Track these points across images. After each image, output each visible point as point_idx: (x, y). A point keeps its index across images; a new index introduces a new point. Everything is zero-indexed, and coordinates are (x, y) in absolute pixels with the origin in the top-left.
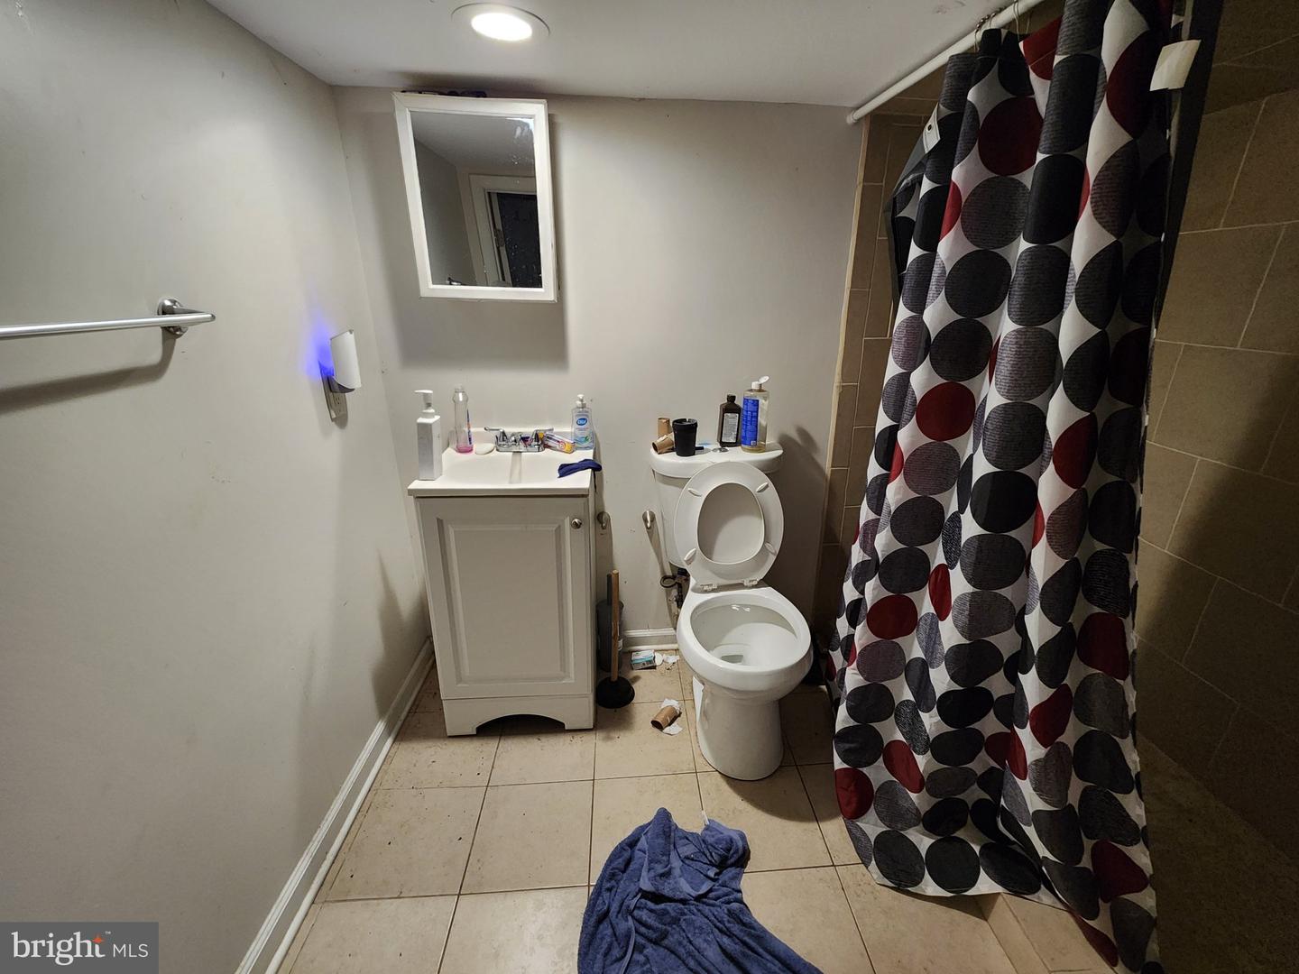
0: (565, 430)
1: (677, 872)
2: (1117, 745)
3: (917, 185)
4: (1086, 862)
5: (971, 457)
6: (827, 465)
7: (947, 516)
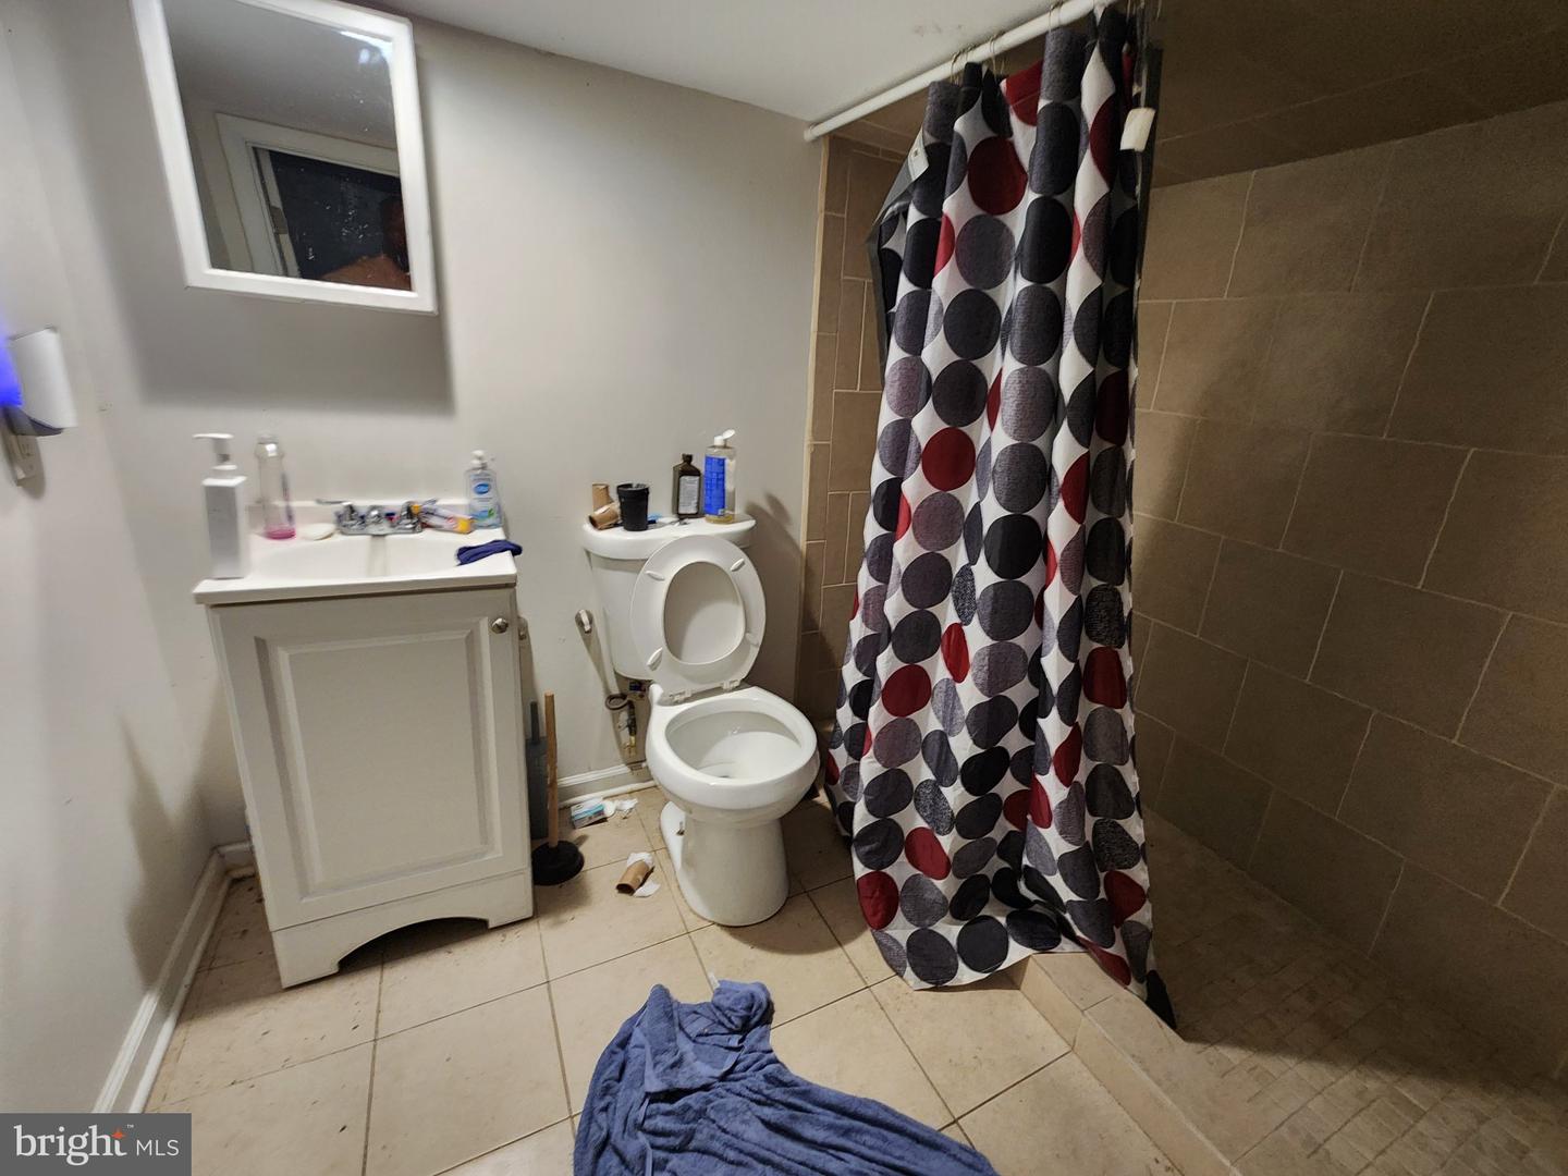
0: (456, 501)
1: (690, 1057)
2: (1118, 774)
3: (901, 216)
4: (1102, 895)
5: (977, 507)
6: (802, 541)
7: (956, 571)
